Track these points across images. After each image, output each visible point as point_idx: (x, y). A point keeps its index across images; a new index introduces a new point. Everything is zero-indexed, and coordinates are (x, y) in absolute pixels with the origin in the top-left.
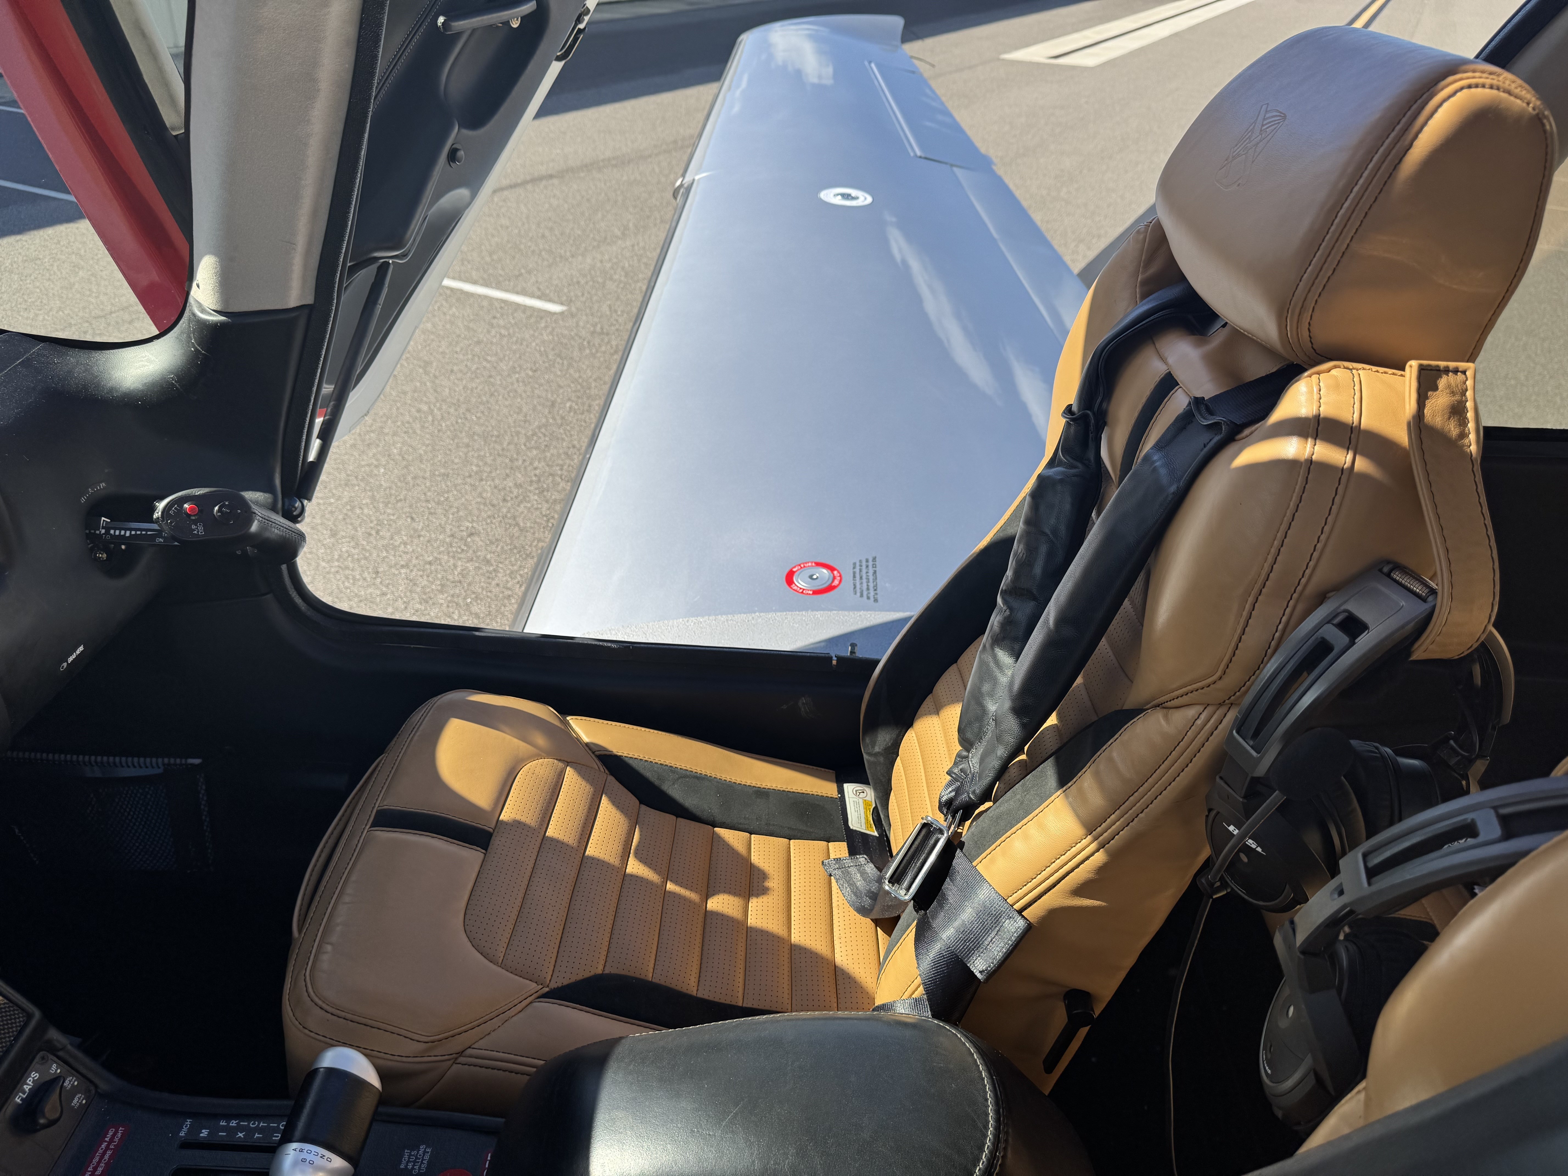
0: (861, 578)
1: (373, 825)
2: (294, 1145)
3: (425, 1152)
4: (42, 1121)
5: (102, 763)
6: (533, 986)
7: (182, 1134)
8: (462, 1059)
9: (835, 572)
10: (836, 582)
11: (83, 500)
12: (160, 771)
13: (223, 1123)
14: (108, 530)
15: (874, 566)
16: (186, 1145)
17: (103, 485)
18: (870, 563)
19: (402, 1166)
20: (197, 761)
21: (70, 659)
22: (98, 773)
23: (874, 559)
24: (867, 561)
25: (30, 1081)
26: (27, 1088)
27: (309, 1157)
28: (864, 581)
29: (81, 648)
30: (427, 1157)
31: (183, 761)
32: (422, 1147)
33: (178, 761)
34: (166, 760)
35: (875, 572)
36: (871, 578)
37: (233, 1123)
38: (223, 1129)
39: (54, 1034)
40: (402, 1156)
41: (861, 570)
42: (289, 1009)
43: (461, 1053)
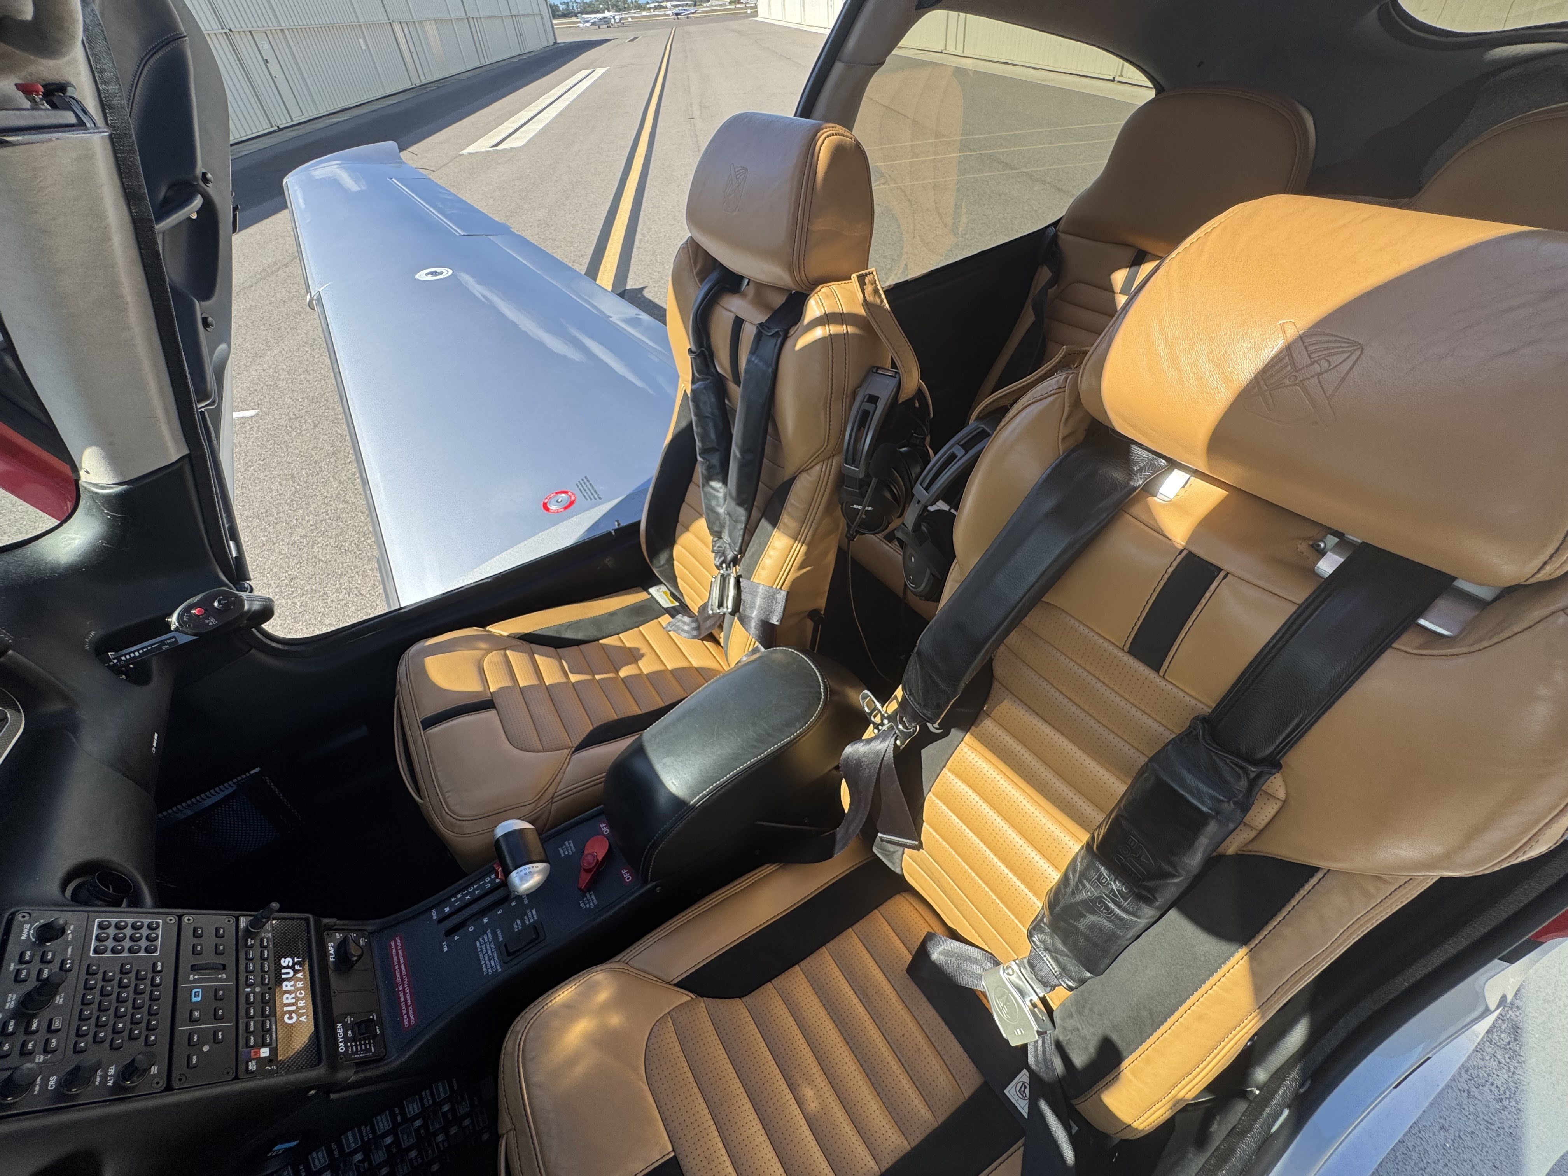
0: (585, 490)
1: (424, 730)
2: (514, 874)
3: (569, 844)
4: (355, 959)
5: (189, 805)
6: (566, 751)
7: (435, 917)
8: (554, 800)
9: (569, 493)
10: (573, 498)
11: (87, 648)
12: (235, 788)
13: (453, 900)
14: (119, 659)
15: (588, 481)
16: (440, 921)
17: (93, 633)
18: (585, 480)
19: (563, 855)
20: (257, 770)
21: (155, 744)
22: (189, 813)
23: (586, 477)
24: (583, 480)
25: (330, 948)
26: (332, 952)
27: (527, 871)
28: (587, 491)
29: (156, 735)
30: (572, 845)
31: (248, 774)
32: (566, 843)
33: (244, 776)
34: (235, 780)
35: (591, 484)
36: (590, 488)
37: (459, 896)
38: (456, 901)
39: (326, 921)
40: (559, 852)
41: (582, 487)
42: (449, 832)
43: (552, 798)
